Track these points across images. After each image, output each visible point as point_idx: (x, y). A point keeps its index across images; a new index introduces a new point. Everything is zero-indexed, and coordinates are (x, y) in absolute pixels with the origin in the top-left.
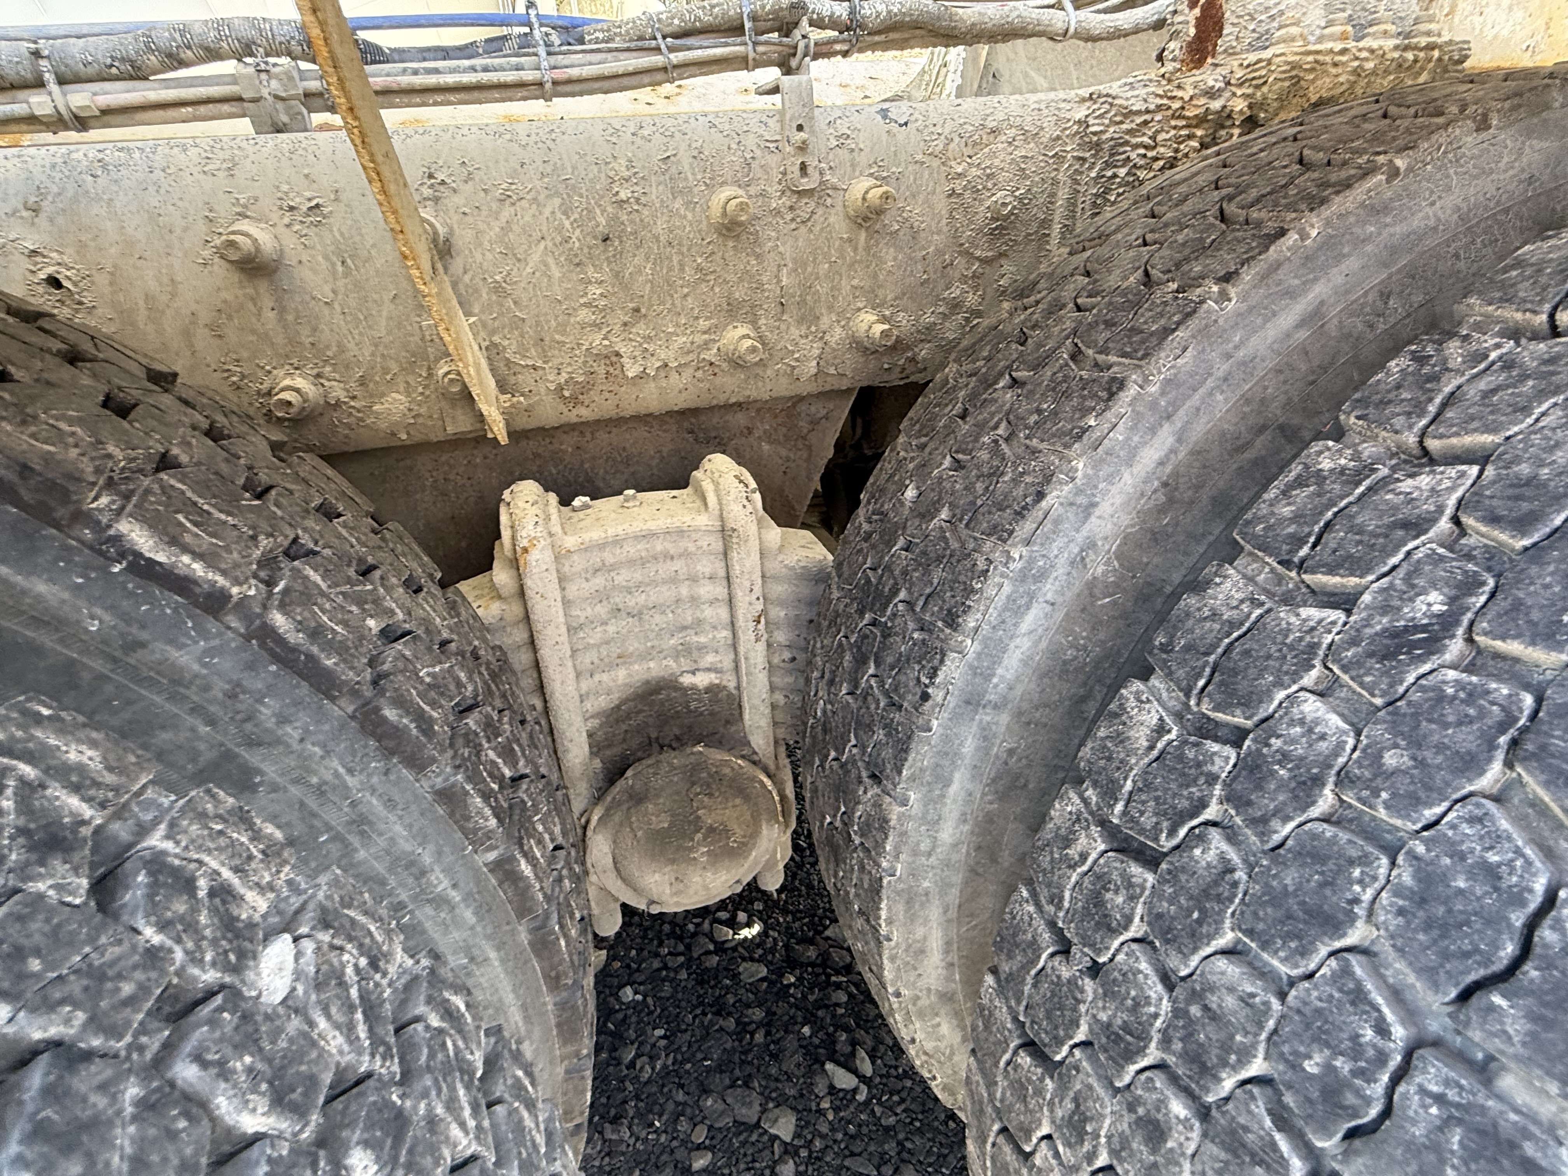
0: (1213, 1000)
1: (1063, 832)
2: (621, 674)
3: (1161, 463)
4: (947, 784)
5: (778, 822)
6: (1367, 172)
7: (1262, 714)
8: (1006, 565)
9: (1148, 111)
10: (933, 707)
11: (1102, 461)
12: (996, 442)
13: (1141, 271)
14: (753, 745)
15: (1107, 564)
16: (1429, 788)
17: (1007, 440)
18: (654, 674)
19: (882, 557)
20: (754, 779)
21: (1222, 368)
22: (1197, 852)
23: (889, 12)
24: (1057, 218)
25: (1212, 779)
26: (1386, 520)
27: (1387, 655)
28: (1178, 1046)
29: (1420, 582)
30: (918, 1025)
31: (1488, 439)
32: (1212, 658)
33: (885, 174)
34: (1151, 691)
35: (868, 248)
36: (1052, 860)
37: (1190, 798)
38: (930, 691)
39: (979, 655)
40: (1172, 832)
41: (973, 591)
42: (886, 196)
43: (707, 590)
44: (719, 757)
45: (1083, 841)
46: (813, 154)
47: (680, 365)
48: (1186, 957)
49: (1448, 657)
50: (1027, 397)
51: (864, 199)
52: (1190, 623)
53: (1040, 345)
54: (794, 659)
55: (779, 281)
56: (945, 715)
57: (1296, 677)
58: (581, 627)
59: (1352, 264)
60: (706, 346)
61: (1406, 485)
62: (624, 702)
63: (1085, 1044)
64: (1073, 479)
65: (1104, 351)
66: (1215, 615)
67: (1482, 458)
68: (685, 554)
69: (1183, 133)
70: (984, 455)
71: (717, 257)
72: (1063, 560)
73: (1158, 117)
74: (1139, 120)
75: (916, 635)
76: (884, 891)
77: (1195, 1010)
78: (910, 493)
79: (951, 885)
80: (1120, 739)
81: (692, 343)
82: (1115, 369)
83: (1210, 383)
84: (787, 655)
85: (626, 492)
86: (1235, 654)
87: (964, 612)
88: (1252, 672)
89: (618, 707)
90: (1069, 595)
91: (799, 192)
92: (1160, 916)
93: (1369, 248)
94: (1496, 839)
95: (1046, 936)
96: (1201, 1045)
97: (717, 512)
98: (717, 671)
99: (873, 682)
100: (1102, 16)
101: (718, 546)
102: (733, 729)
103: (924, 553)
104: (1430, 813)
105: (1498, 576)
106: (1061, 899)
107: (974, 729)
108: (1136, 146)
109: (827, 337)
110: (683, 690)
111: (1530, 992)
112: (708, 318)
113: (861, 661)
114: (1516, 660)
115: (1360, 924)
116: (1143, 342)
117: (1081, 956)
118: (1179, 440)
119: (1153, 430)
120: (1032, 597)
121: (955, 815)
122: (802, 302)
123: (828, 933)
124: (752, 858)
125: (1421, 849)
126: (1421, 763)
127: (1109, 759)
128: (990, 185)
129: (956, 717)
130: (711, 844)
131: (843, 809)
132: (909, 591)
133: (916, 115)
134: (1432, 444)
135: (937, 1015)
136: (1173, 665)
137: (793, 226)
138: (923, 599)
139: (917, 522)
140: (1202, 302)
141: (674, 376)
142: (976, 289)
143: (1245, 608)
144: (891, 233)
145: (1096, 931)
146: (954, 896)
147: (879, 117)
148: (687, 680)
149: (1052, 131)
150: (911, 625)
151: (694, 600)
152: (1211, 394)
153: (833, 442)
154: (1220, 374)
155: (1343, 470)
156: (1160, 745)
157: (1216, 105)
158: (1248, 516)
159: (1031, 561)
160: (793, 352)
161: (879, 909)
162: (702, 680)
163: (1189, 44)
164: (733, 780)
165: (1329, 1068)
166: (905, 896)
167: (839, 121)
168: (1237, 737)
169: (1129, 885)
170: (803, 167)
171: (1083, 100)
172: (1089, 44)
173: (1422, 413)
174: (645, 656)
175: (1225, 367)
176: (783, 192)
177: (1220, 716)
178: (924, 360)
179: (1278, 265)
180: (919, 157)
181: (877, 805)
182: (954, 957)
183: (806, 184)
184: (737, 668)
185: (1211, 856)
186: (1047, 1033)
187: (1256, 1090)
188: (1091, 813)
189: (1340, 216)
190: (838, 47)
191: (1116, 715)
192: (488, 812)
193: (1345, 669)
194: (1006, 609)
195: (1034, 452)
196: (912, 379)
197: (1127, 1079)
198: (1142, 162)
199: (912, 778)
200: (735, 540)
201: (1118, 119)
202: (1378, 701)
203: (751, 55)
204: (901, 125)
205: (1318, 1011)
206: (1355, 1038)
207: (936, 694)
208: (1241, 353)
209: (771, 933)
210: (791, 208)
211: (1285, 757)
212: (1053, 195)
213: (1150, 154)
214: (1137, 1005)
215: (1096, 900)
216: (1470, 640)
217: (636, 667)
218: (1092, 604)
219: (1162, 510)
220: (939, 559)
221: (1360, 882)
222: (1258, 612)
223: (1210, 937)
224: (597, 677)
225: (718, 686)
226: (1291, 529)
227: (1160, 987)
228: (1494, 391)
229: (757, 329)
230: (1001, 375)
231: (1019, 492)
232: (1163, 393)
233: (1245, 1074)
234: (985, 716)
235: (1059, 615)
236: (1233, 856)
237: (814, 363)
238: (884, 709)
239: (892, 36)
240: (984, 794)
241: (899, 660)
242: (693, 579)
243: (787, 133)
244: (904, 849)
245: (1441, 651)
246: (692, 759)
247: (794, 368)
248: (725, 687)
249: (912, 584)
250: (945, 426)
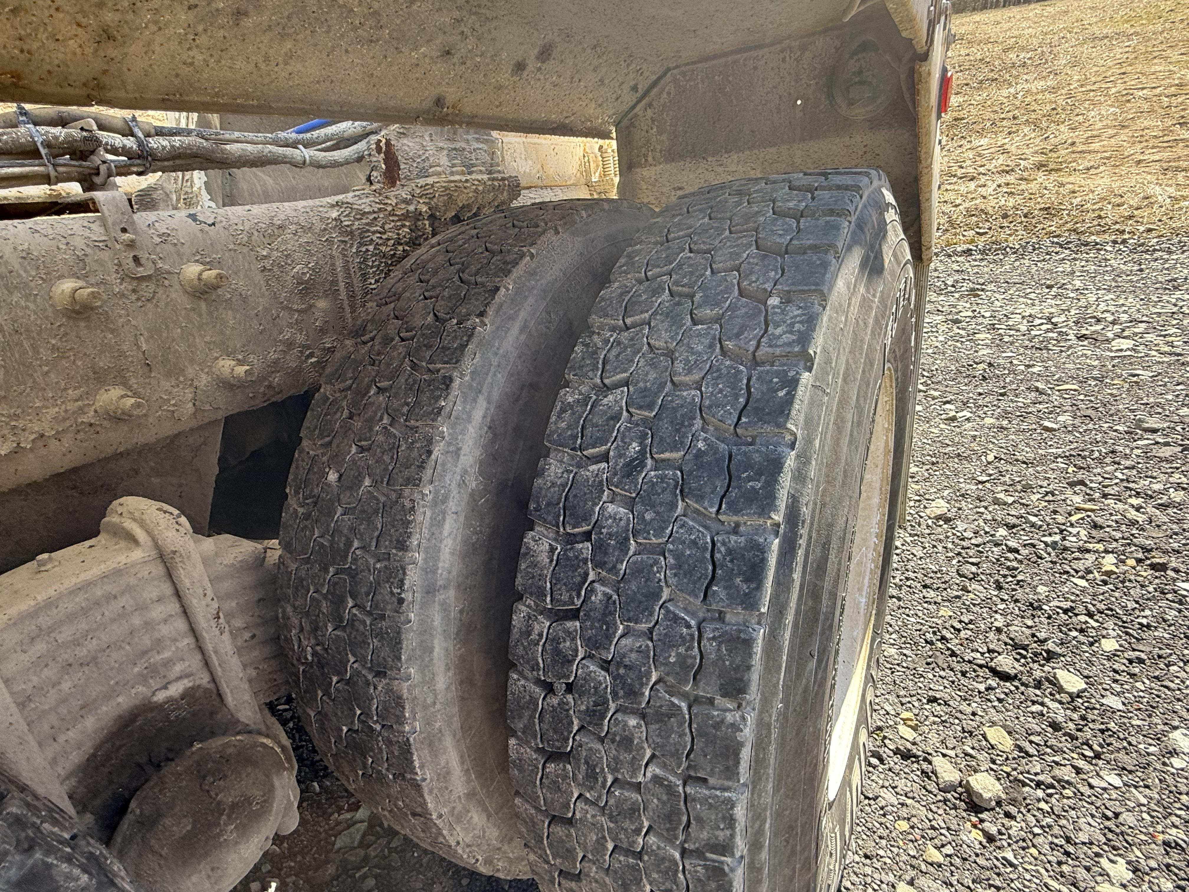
0: (626, 661)
1: (524, 629)
2: (90, 723)
3: (484, 417)
4: (431, 650)
5: (285, 769)
6: (522, 256)
7: (594, 521)
8: (423, 499)
9: (374, 212)
10: (408, 605)
11: (455, 424)
12: (385, 428)
13: (432, 314)
14: (242, 720)
15: (476, 480)
16: (664, 522)
17: (390, 425)
18: (125, 706)
19: (328, 525)
20: (255, 745)
21: (495, 361)
22: (593, 598)
23: (173, 146)
24: (340, 279)
25: (585, 561)
26: (605, 418)
27: (629, 475)
28: (621, 693)
29: (627, 440)
30: (458, 829)
31: (625, 375)
32: (561, 505)
33: (208, 260)
34: (538, 532)
35: (210, 313)
36: (524, 648)
37: (580, 575)
38: (403, 596)
39: (425, 560)
40: (579, 595)
41: (409, 522)
42: (220, 277)
43: (157, 612)
44: (219, 743)
45: (537, 627)
46: (143, 249)
47: (58, 432)
48: (608, 649)
49: (649, 467)
50: (395, 397)
51: (199, 279)
52: (543, 492)
53: (388, 365)
54: (253, 636)
55: (139, 347)
56: (417, 607)
57: (600, 498)
58: (29, 699)
59: (531, 300)
60: (82, 410)
61: (605, 401)
62: (98, 748)
63: (581, 728)
64: (443, 438)
65: (431, 361)
66: (553, 484)
67: (626, 383)
68: (129, 589)
69: (399, 224)
70: (381, 438)
71: (72, 336)
72: (454, 486)
73: (381, 216)
74: (371, 217)
75: (378, 566)
76: (413, 747)
77: (622, 671)
78: (332, 477)
79: (453, 716)
80: (534, 564)
81: (66, 411)
82: (442, 371)
83: (493, 369)
84: (247, 635)
85: (39, 557)
86: (571, 499)
87: (409, 537)
88: (581, 504)
89: (94, 756)
90: (463, 504)
91: (137, 278)
92: (589, 639)
93: (535, 292)
94: (690, 530)
95: (537, 690)
96: (630, 685)
97: (150, 543)
98: (187, 676)
99: (354, 611)
100: (323, 154)
101: (159, 570)
102: (219, 716)
103: (363, 511)
104: (668, 531)
105: (651, 429)
106: (538, 664)
107: (437, 607)
108: (374, 233)
109: (196, 383)
110: (159, 707)
111: (721, 580)
112: (75, 388)
113: (339, 602)
114: (669, 460)
115: (665, 589)
116: (453, 354)
117: (560, 687)
118: (489, 403)
119: (475, 400)
120: (444, 513)
121: (442, 668)
122: (165, 361)
123: (338, 845)
124: (274, 809)
125: (671, 547)
126: (657, 513)
127: (533, 577)
128: (289, 262)
129: (424, 605)
130: (236, 819)
131: (359, 712)
132: (361, 539)
133: (219, 218)
134: (607, 381)
135: (469, 811)
136: (544, 515)
137: (140, 304)
138: (374, 540)
139: (348, 494)
140: (474, 328)
141: (54, 444)
142: (301, 330)
143: (565, 475)
144: (226, 301)
145: (562, 667)
146: (456, 723)
147: (190, 220)
148: (161, 697)
149: (319, 226)
150: (372, 561)
151: (148, 625)
152: (495, 375)
153: (216, 461)
154: (496, 364)
155: (578, 400)
156: (555, 558)
157: (411, 208)
158: (548, 432)
159: (437, 492)
160: (169, 400)
161: (412, 762)
162: (175, 690)
163: (385, 174)
164: (239, 754)
165: (678, 655)
166: (427, 742)
167: (157, 224)
168: (587, 537)
169: (568, 633)
170: (136, 259)
171: (333, 206)
172: (321, 170)
173: (598, 370)
174: (108, 696)
175: (497, 360)
176: (123, 279)
177: (577, 530)
178: (279, 385)
179: (501, 306)
180: (231, 246)
181: (389, 691)
182: (468, 764)
183: (141, 272)
184: (207, 664)
185: (600, 596)
186: (558, 740)
187: (657, 687)
188: (534, 611)
189: (519, 278)
190: (135, 169)
191: (526, 554)
192: (77, 871)
193: (617, 487)
194: (432, 525)
195: (415, 429)
196: (274, 399)
197: (606, 728)
198: (380, 242)
199: (409, 659)
200: (177, 560)
201: (358, 217)
202: (634, 495)
203: (53, 173)
204: (210, 225)
205: (666, 634)
206: (681, 636)
207: (407, 596)
208: (501, 351)
209: (288, 880)
210: (134, 291)
211: (610, 535)
212: (333, 265)
213: (384, 237)
214: (596, 688)
215: (557, 652)
216: (652, 458)
217: (104, 708)
218: (477, 505)
219: (493, 442)
220: (376, 512)
221: (658, 572)
222: (571, 476)
223: (615, 633)
224: (62, 739)
225: (192, 688)
226: (569, 433)
227: (603, 673)
228: (619, 355)
229: (130, 388)
230: (369, 388)
231: (415, 454)
232: (473, 379)
233: (651, 683)
234: (440, 597)
235: (462, 519)
236: (608, 591)
237: (190, 405)
238: (371, 625)
239: (178, 162)
240: (455, 646)
241: (371, 587)
242: (142, 608)
243: (113, 235)
244: (417, 709)
245: (646, 466)
246: (196, 757)
247: (173, 412)
248: (199, 686)
249: (361, 535)
250: (341, 427)
